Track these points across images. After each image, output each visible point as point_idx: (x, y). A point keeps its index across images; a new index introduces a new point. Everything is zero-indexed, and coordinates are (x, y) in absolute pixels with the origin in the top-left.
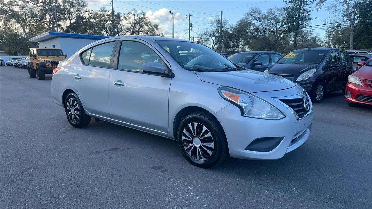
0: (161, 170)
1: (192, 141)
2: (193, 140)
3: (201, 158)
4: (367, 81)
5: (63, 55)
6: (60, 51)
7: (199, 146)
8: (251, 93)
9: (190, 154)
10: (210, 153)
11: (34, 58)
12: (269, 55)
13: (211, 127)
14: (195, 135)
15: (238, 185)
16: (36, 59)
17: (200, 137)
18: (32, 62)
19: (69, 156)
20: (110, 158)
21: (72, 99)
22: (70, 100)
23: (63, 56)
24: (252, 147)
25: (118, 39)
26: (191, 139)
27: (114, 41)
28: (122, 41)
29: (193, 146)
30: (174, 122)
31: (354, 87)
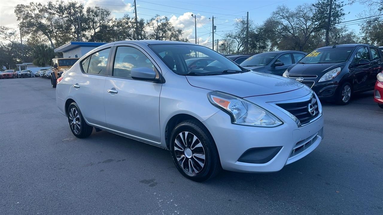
0: (150, 184)
1: (184, 151)
2: (184, 150)
3: (193, 171)
7: (190, 157)
8: (243, 98)
9: (182, 166)
10: (202, 165)
11: (55, 69)
12: (292, 55)
13: (201, 137)
14: (186, 145)
15: (230, 202)
16: (58, 69)
18: (54, 73)
19: (61, 168)
20: (102, 170)
21: (73, 109)
22: (72, 109)
24: (244, 158)
25: (114, 45)
26: (182, 149)
27: (110, 48)
28: (117, 47)
29: (185, 157)
30: (166, 131)
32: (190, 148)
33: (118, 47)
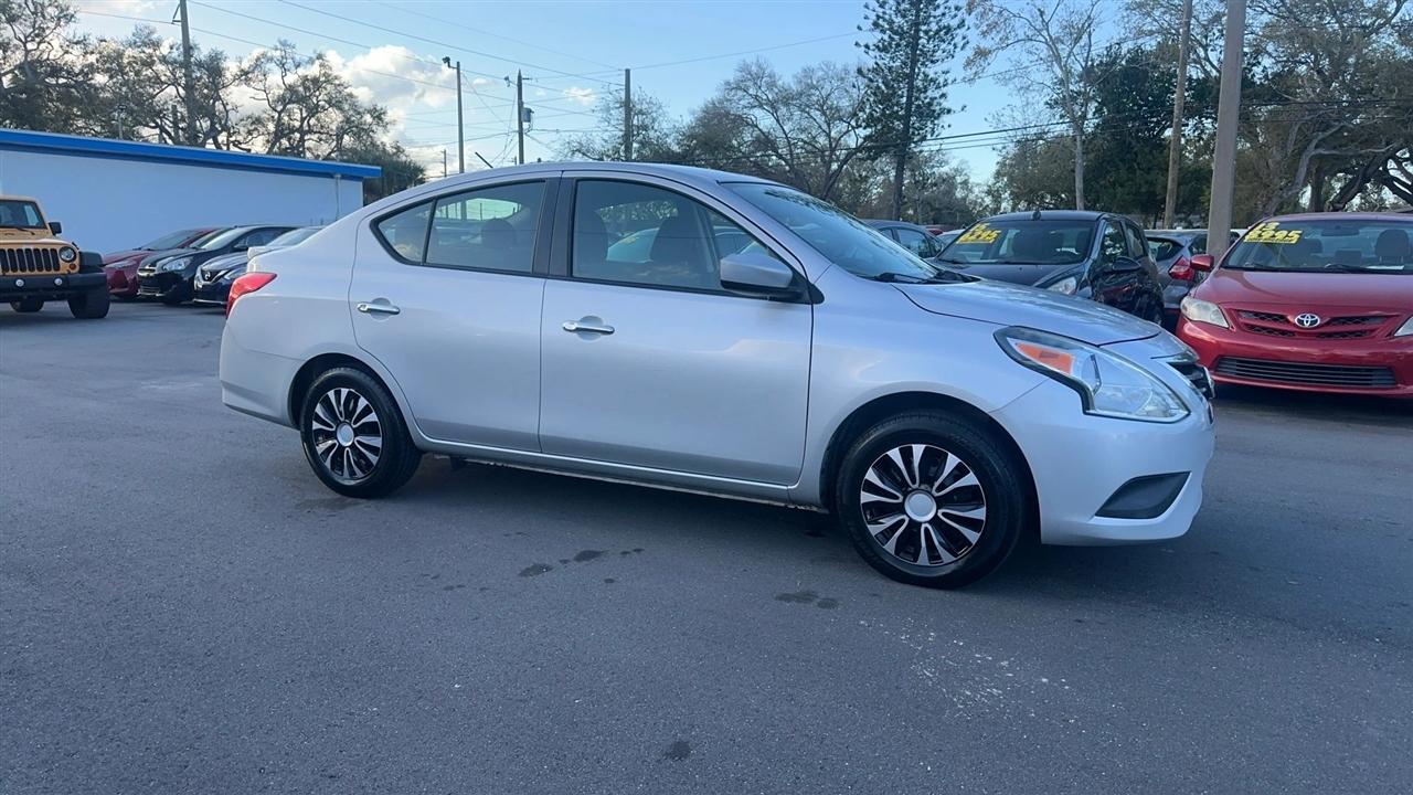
0: (814, 603)
1: (903, 504)
2: (904, 500)
3: (936, 557)
4: (1243, 315)
5: (41, 225)
6: (28, 209)
7: (930, 516)
8: (1098, 346)
9: (890, 547)
10: (973, 536)
13: (976, 456)
14: (914, 482)
17: (934, 488)
22: (331, 393)
23: (46, 228)
24: (1109, 508)
25: (558, 175)
26: (897, 498)
27: (538, 181)
28: (577, 181)
29: (907, 520)
30: (828, 449)
31: (1205, 336)
32: (930, 493)
33: (579, 183)
